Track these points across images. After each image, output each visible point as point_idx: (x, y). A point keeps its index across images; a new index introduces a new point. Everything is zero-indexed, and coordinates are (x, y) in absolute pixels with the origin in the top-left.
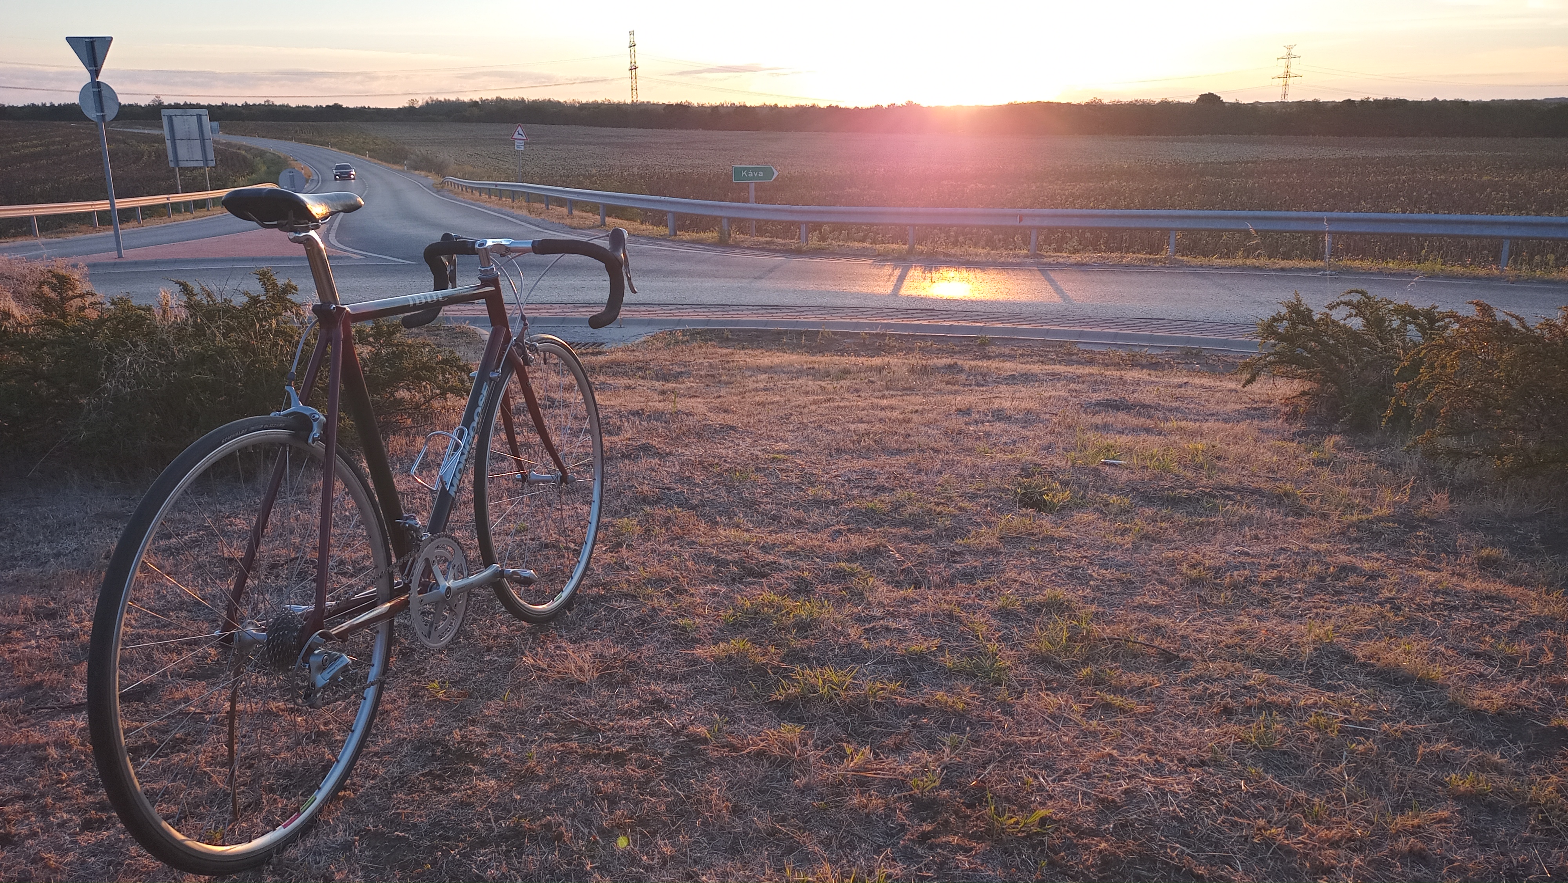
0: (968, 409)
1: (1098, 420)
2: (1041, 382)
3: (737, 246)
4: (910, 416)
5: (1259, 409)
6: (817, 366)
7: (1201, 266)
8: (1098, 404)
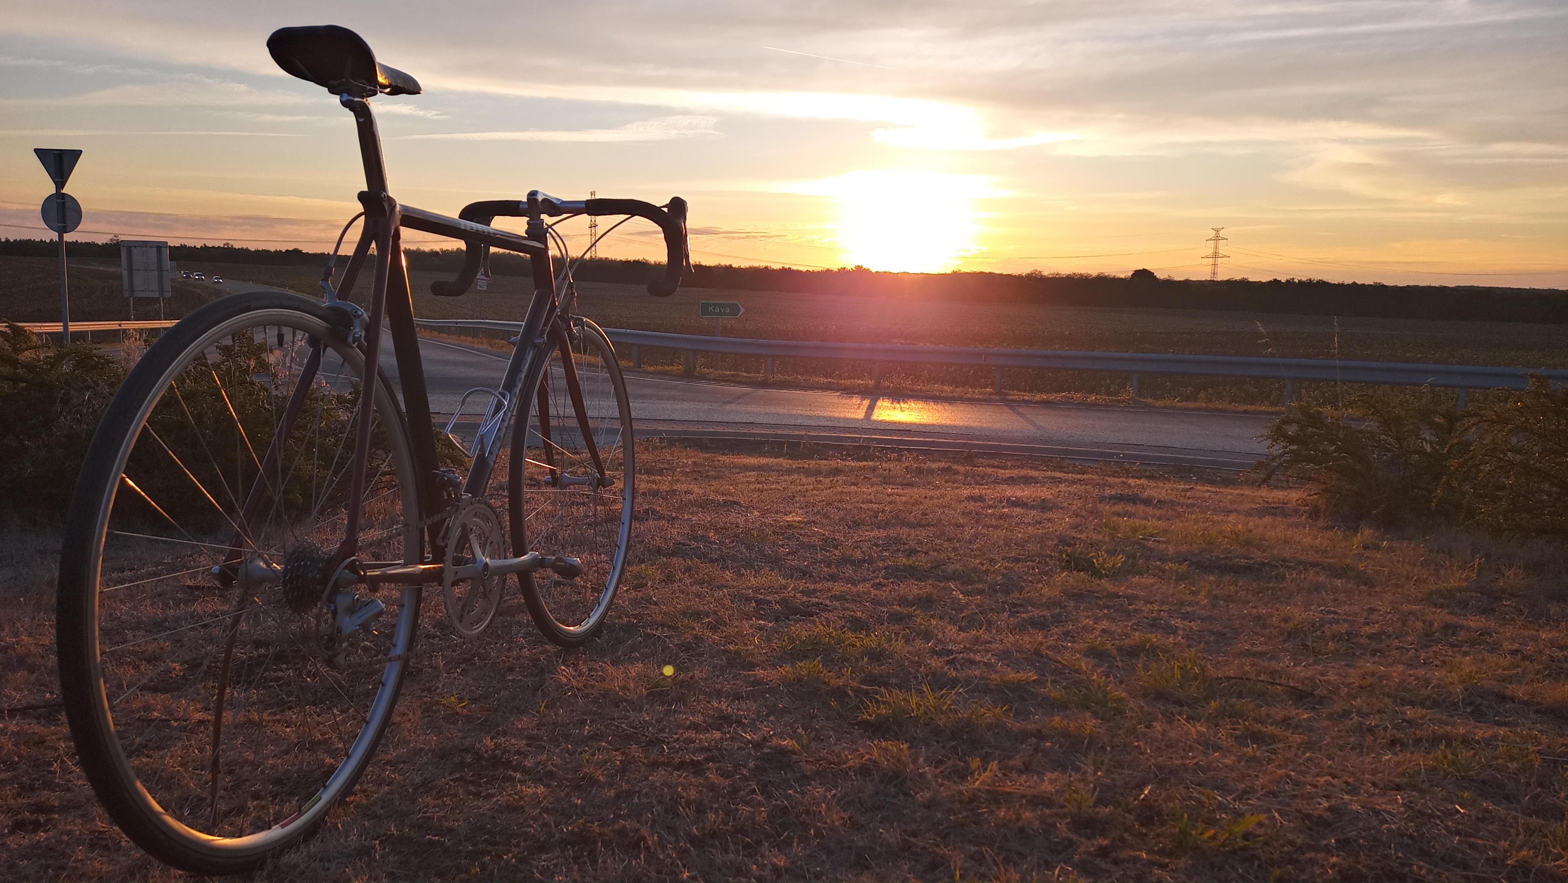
2: (1044, 482)
3: (702, 377)
5: (1277, 508)
7: (1165, 407)
8: (1112, 498)
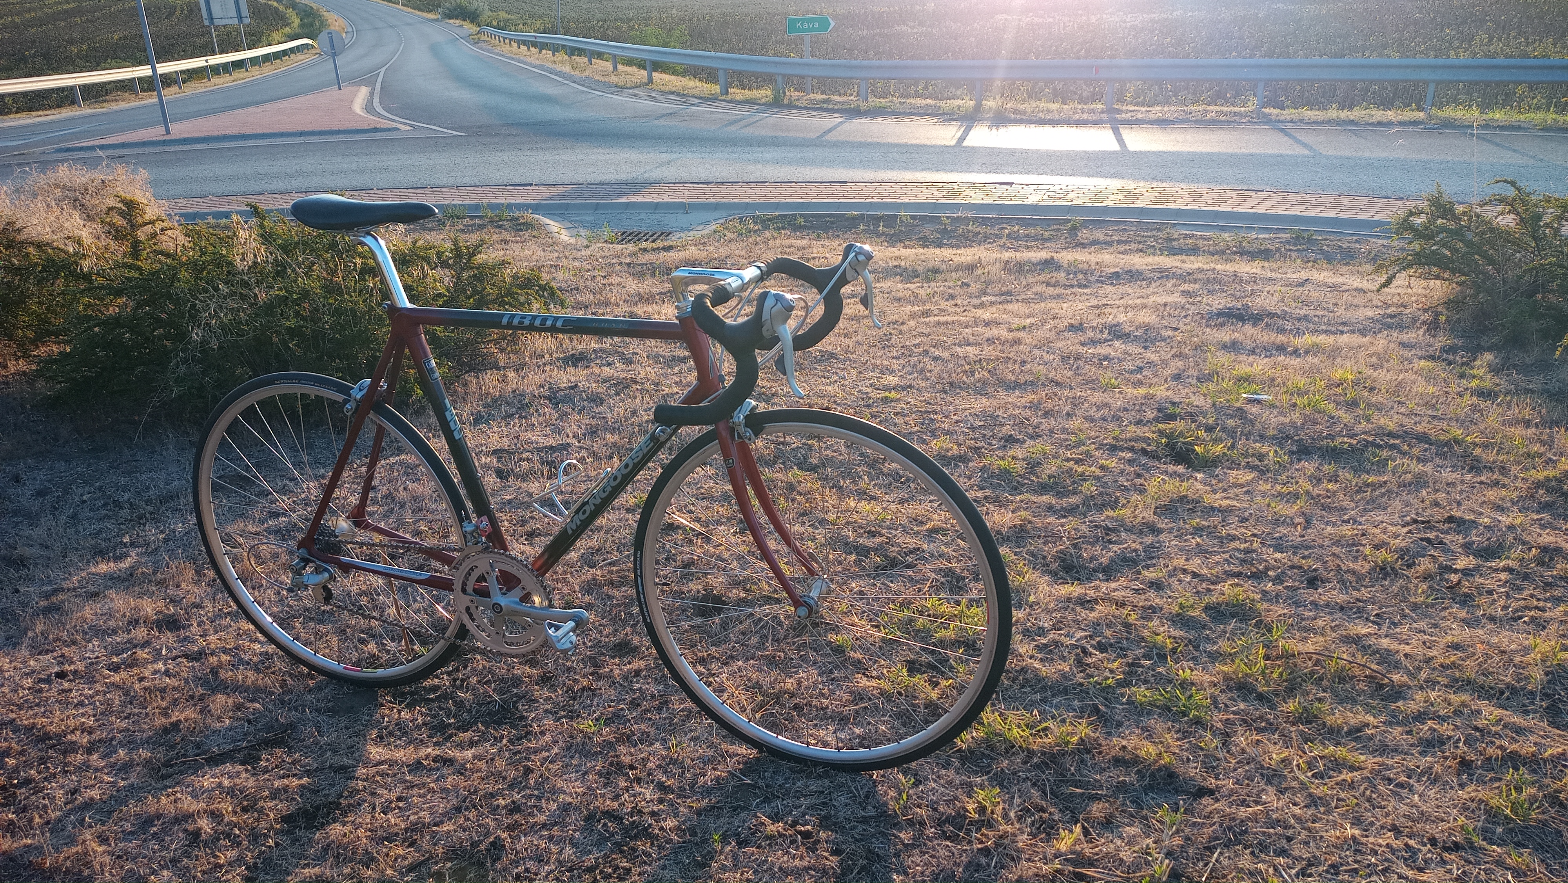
0: (1081, 324)
1: (1225, 335)
2: (1150, 281)
3: (791, 106)
4: (1021, 334)
5: (1395, 316)
6: (903, 263)
7: (1290, 120)
8: (1220, 314)
